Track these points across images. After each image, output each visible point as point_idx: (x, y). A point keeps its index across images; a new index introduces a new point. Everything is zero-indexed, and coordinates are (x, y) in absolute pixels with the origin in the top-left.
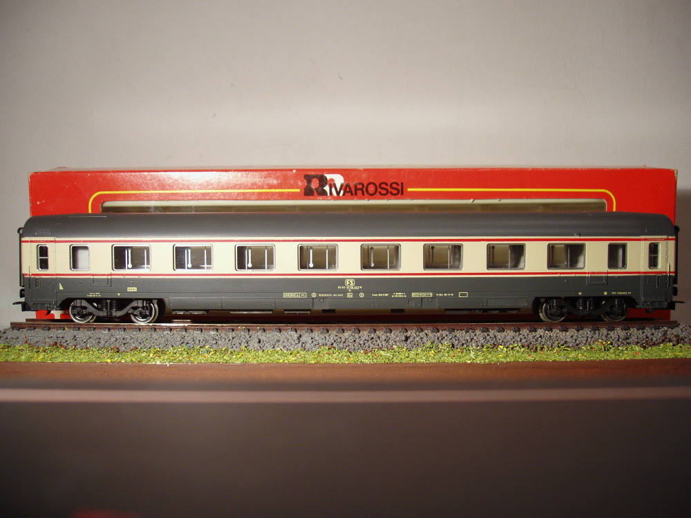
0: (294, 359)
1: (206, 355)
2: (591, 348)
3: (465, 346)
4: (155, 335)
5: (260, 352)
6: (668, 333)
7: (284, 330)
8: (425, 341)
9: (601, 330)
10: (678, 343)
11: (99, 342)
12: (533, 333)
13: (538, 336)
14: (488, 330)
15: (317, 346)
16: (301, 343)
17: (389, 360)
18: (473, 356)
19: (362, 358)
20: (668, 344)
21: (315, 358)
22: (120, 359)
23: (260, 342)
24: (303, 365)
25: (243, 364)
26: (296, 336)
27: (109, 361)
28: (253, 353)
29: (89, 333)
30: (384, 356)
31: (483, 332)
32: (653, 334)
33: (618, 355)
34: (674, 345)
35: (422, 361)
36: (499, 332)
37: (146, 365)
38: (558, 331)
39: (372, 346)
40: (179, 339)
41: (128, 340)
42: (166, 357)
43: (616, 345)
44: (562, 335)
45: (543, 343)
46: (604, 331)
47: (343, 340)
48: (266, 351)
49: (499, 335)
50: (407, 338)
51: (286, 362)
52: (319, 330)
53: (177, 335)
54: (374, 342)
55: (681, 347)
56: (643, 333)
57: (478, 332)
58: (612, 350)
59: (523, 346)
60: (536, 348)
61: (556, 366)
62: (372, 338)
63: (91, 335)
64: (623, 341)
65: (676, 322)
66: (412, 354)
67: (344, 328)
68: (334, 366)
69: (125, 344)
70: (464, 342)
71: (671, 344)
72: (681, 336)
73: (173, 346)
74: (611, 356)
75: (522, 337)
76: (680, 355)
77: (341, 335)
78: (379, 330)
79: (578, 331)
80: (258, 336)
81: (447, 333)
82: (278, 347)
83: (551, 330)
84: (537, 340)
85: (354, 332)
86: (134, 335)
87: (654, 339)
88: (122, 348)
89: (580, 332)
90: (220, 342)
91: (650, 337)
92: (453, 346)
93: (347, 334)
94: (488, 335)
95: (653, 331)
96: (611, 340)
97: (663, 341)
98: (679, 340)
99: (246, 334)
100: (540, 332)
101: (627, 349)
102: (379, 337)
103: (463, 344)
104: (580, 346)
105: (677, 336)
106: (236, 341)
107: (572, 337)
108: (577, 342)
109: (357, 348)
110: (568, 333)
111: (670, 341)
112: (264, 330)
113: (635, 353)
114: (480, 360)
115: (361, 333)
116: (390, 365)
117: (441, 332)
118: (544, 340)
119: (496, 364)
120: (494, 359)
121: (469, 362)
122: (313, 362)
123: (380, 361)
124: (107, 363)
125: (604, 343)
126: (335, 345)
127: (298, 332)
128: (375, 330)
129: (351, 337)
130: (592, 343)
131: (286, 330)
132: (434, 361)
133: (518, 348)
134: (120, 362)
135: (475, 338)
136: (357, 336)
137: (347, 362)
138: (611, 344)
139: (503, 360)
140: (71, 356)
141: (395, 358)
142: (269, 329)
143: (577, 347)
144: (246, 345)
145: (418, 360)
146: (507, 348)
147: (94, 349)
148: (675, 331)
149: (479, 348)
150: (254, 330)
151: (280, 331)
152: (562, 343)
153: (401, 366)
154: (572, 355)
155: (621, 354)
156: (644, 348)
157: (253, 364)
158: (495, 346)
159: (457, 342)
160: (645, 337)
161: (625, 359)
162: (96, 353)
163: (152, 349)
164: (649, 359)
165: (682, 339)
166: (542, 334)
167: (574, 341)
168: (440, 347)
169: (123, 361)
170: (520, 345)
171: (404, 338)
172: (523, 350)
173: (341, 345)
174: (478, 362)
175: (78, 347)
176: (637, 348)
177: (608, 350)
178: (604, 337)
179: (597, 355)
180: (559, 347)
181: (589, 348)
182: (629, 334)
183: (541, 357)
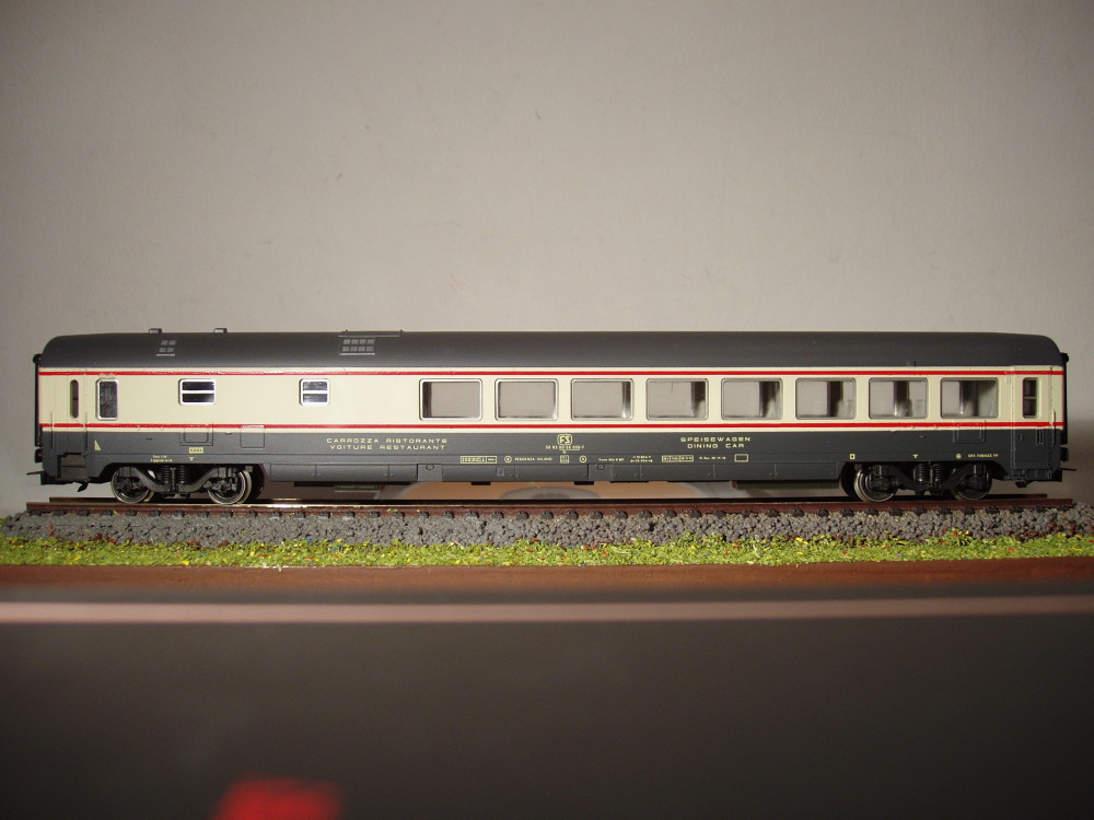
0: (477, 559)
1: (338, 553)
2: (940, 541)
3: (743, 538)
4: (256, 523)
5: (423, 548)
6: (1059, 517)
7: (459, 513)
8: (681, 531)
9: (955, 513)
10: (1074, 533)
11: (168, 534)
12: (849, 518)
13: (857, 522)
14: (778, 514)
15: (512, 539)
16: (486, 534)
17: (626, 560)
18: (757, 555)
19: (584, 557)
20: (1059, 535)
21: (511, 558)
22: (203, 560)
23: (421, 533)
24: (493, 569)
25: (398, 568)
26: (478, 523)
27: (186, 563)
28: (411, 550)
29: (151, 520)
30: (618, 554)
31: (770, 516)
32: (1035, 520)
33: (983, 552)
34: (1068, 537)
35: (678, 562)
36: (795, 516)
37: (246, 570)
38: (887, 515)
39: (597, 538)
40: (294, 528)
41: (213, 531)
42: (276, 556)
43: (978, 537)
44: (894, 521)
45: (864, 533)
46: (959, 515)
47: (553, 530)
48: (431, 547)
49: (796, 522)
50: (652, 526)
51: (466, 563)
52: (513, 514)
53: (291, 523)
54: (601, 533)
55: (1079, 539)
56: (1020, 517)
57: (763, 517)
58: (972, 545)
59: (834, 539)
60: (854, 541)
61: (886, 568)
62: (598, 526)
63: (155, 524)
64: (990, 531)
65: (1071, 500)
66: (661, 551)
67: (552, 510)
68: (539, 570)
69: (208, 536)
70: (741, 532)
71: (1064, 535)
72: (1079, 522)
73: (284, 540)
74: (971, 553)
75: (832, 525)
76: (1080, 551)
77: (548, 522)
78: (608, 514)
79: (919, 514)
80: (418, 523)
81: (715, 518)
82: (451, 540)
83: (876, 513)
84: (855, 529)
85: (569, 517)
86: (223, 522)
87: (1038, 527)
88: (205, 543)
89: (922, 515)
90: (358, 533)
91: (1031, 524)
92: (725, 538)
93: (558, 520)
94: (778, 521)
95: (1036, 514)
96: (970, 528)
97: (1052, 530)
98: (1076, 529)
99: (400, 520)
100: (859, 516)
101: (995, 543)
102: (608, 525)
103: (740, 535)
104: (921, 538)
105: (1073, 522)
106: (384, 531)
107: (909, 523)
108: (918, 532)
109: (574, 542)
110: (903, 519)
111: (1062, 530)
112: (428, 515)
113: (1006, 548)
114: (767, 560)
115: (580, 518)
116: (629, 568)
117: (704, 516)
118: (865, 528)
119: (792, 566)
120: (791, 558)
121: (751, 563)
122: (507, 564)
123: (612, 561)
124: (183, 566)
125: (960, 533)
126: (539, 537)
127: (482, 516)
128: (602, 514)
129: (565, 525)
130: (940, 533)
131: (462, 514)
132: (696, 561)
133: (826, 542)
134: (204, 565)
135: (759, 526)
136: (574, 523)
137: (560, 564)
138: (971, 534)
139: (804, 560)
140: (126, 556)
141: (635, 557)
142: (436, 513)
143: (918, 539)
144: (400, 537)
145: (672, 561)
146: (809, 541)
147: (161, 545)
148: (1070, 515)
149: (764, 541)
150: (412, 514)
151: (453, 515)
152: (894, 533)
153: (646, 569)
154: (911, 553)
155: (987, 551)
156: (1022, 540)
157: (413, 568)
158: (790, 538)
159: (730, 532)
160: (1022, 524)
161: (994, 559)
162: (164, 551)
163: (252, 544)
164: (1030, 559)
165: (1080, 527)
166: (862, 519)
167: (912, 530)
168: (705, 540)
169: (209, 563)
170: (829, 536)
171: (647, 527)
172: (833, 544)
173: (550, 537)
174: (766, 563)
175: (134, 541)
176: (1011, 541)
177: (966, 544)
178: (959, 525)
179: (949, 552)
180: (889, 539)
181: (936, 541)
182: (997, 520)
183: (862, 555)
